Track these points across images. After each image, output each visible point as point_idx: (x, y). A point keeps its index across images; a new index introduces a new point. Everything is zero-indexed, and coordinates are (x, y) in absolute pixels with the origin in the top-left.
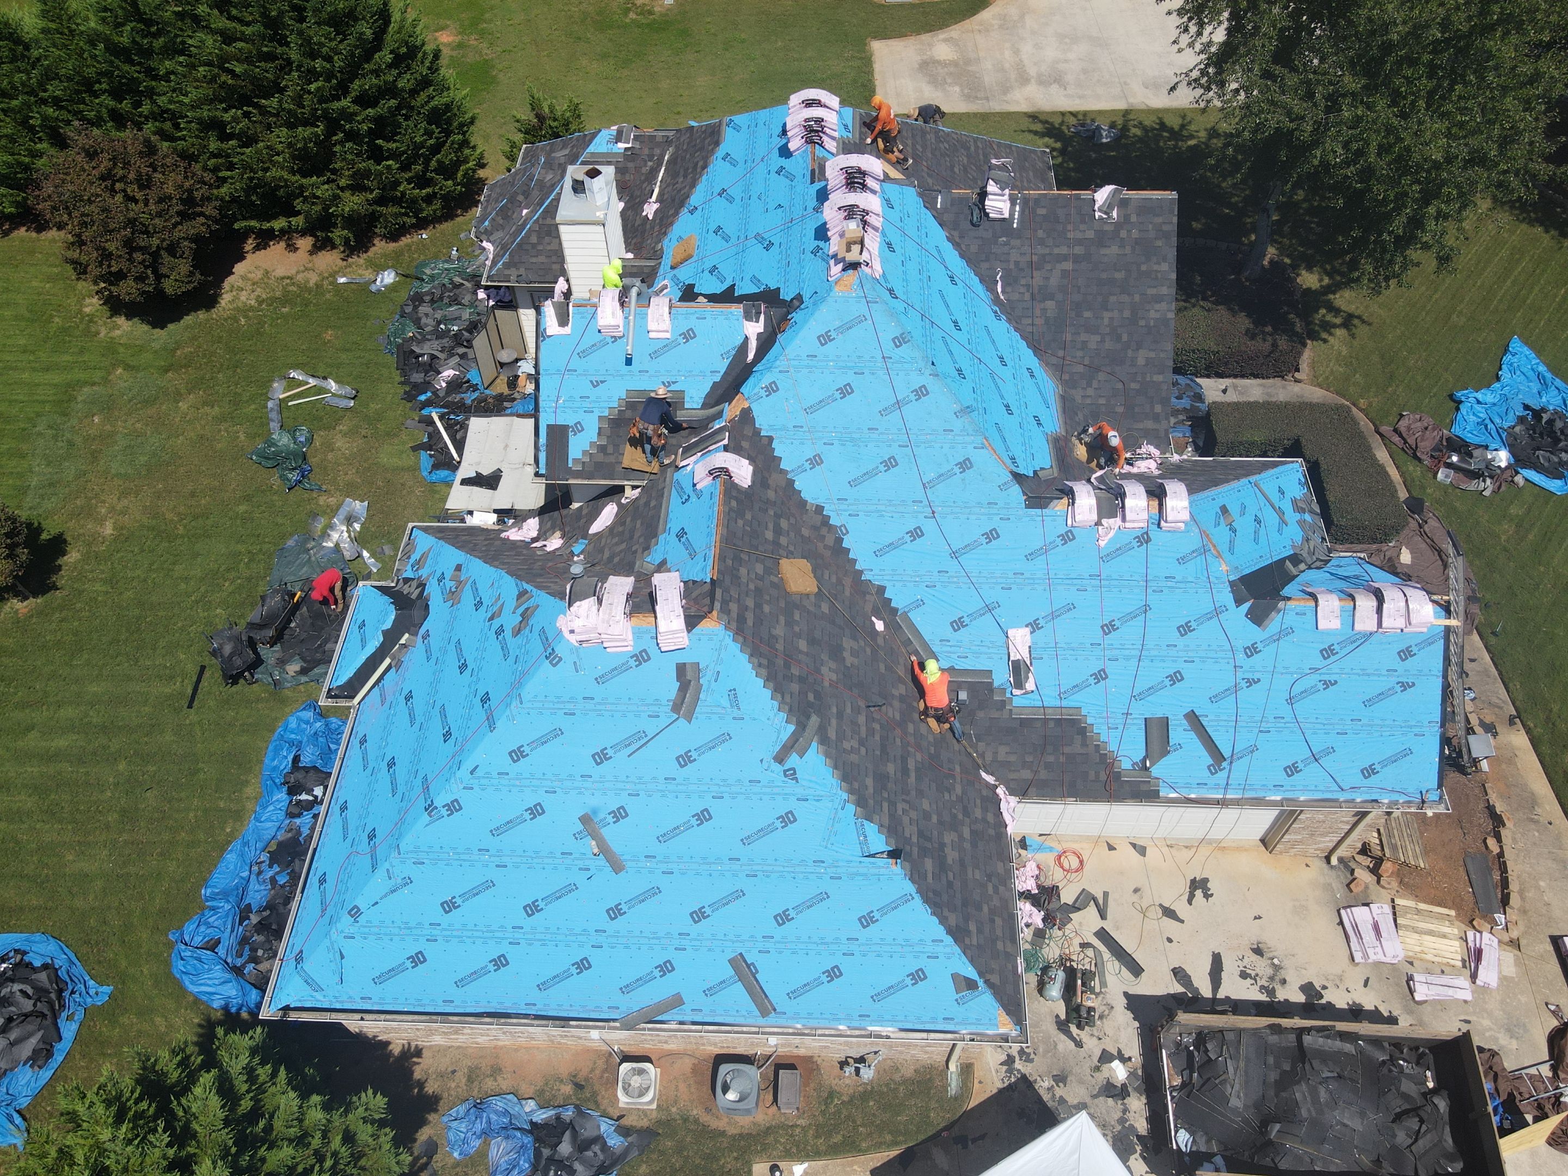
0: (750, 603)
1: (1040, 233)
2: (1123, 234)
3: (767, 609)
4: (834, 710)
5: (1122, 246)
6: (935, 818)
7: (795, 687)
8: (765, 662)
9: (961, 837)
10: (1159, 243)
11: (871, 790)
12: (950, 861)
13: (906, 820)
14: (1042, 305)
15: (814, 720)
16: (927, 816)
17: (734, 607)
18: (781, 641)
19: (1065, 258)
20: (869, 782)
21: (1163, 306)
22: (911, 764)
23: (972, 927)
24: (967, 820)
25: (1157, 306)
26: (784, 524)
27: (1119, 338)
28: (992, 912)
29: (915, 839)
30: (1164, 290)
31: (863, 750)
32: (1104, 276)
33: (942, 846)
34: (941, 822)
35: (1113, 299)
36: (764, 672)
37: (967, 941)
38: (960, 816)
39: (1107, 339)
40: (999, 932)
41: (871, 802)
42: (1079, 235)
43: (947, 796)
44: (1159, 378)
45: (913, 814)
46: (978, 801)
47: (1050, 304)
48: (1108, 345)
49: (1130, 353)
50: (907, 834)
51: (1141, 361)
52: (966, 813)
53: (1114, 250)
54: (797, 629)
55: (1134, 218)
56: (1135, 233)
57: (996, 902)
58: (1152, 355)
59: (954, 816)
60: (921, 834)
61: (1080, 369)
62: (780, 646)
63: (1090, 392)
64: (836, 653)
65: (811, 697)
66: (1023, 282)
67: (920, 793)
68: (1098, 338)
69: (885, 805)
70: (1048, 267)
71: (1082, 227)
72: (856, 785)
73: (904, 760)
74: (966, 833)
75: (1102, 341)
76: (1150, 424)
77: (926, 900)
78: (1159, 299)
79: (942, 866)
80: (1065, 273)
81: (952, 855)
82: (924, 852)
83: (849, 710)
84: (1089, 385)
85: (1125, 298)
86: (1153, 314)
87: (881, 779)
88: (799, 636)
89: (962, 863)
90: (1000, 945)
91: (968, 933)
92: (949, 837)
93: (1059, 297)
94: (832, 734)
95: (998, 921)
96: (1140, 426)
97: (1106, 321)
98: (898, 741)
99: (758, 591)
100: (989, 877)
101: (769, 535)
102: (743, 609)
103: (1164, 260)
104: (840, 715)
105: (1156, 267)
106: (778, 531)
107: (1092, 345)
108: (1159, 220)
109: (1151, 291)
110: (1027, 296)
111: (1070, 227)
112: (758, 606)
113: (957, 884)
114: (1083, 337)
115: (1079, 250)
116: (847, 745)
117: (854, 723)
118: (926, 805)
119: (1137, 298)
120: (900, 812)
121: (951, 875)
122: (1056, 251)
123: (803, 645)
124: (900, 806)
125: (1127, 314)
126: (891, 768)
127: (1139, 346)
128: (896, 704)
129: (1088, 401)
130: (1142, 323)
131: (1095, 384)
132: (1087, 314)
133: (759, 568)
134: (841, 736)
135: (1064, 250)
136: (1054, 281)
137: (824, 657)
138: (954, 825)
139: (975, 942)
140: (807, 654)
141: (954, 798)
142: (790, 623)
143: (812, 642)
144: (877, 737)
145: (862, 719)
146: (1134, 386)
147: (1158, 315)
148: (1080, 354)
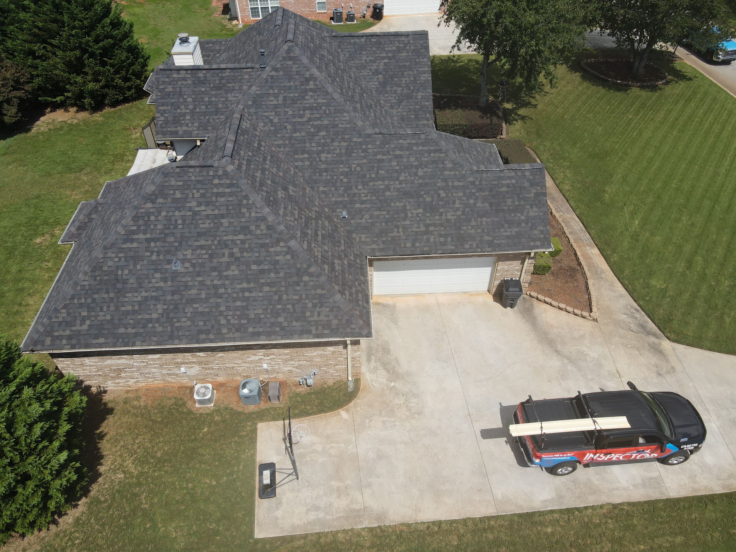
1: (374, 49)
2: (408, 48)
4: (283, 206)
5: (408, 52)
6: (330, 253)
7: (264, 194)
9: (343, 263)
10: (422, 51)
14: (377, 77)
19: (385, 58)
21: (426, 75)
22: (320, 233)
25: (424, 75)
26: (263, 144)
27: (409, 89)
28: (357, 291)
29: (320, 257)
30: (426, 69)
32: (402, 64)
33: (333, 263)
34: (333, 255)
35: (405, 73)
38: (343, 256)
39: (405, 89)
40: (360, 298)
42: (390, 49)
44: (427, 103)
47: (380, 76)
48: (405, 91)
49: (414, 94)
51: (419, 97)
53: (405, 54)
54: (266, 176)
56: (412, 47)
57: (359, 289)
58: (424, 94)
59: (340, 256)
60: (322, 256)
61: (395, 101)
62: (258, 179)
63: (399, 110)
64: (285, 189)
65: (272, 199)
66: (369, 68)
67: (323, 243)
68: (401, 89)
70: (378, 61)
71: (391, 46)
73: (316, 231)
75: (403, 90)
76: (425, 122)
78: (424, 72)
80: (385, 64)
81: (337, 267)
82: (324, 262)
83: (290, 208)
84: (399, 107)
85: (410, 72)
86: (422, 78)
88: (268, 179)
89: (343, 271)
91: (345, 294)
92: (336, 261)
93: (384, 73)
95: (360, 295)
96: (421, 123)
97: (404, 82)
98: (314, 224)
100: (356, 280)
101: (256, 145)
104: (285, 208)
105: (422, 60)
107: (399, 92)
110: (371, 73)
111: (386, 46)
113: (340, 277)
114: (395, 88)
115: (390, 55)
117: (293, 214)
118: (326, 248)
119: (415, 72)
122: (381, 55)
123: (269, 182)
124: (313, 245)
125: (412, 79)
126: (309, 232)
127: (418, 91)
128: (314, 213)
129: (399, 114)
130: (418, 82)
131: (401, 107)
132: (396, 79)
135: (384, 55)
136: (381, 67)
137: (280, 189)
138: (340, 258)
140: (271, 185)
142: (263, 173)
143: (273, 181)
144: (303, 220)
145: (296, 212)
146: (417, 107)
147: (424, 79)
148: (394, 95)
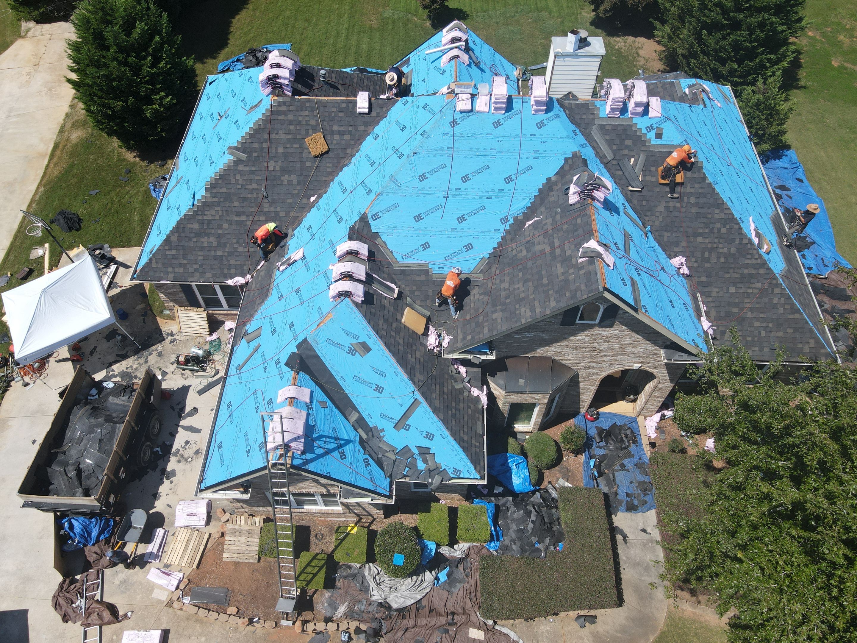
0: (291, 117)
2: (571, 272)
3: (292, 127)
4: (254, 169)
6: (220, 232)
8: (262, 127)
10: (568, 294)
11: (221, 191)
12: (202, 240)
13: (213, 212)
14: (524, 249)
15: (244, 156)
16: (220, 226)
17: (284, 108)
18: (277, 137)
20: (224, 190)
22: (243, 218)
23: (174, 252)
24: (226, 254)
27: (507, 298)
28: (185, 266)
30: (538, 310)
31: (239, 187)
32: (544, 273)
33: (208, 235)
34: (219, 235)
36: (256, 127)
37: (167, 248)
39: (507, 292)
41: (215, 191)
43: (235, 241)
44: (486, 330)
45: (217, 217)
46: (238, 263)
47: (524, 253)
48: (503, 294)
49: (498, 308)
50: (206, 213)
51: (494, 316)
52: (231, 253)
53: (560, 270)
54: (288, 146)
55: (582, 272)
56: (572, 277)
57: (191, 270)
64: (285, 171)
65: (255, 155)
66: (536, 233)
67: (230, 223)
69: (216, 200)
70: (546, 241)
72: (220, 182)
73: (244, 213)
74: (220, 253)
77: (179, 223)
78: (533, 309)
79: (199, 235)
83: (257, 178)
85: (531, 289)
86: (523, 310)
87: (228, 197)
88: (285, 148)
89: (202, 248)
90: (170, 270)
93: (530, 255)
94: (241, 167)
95: (181, 270)
99: (299, 123)
100: (201, 266)
102: (285, 113)
103: (557, 302)
104: (252, 172)
105: (552, 299)
106: (340, 133)
108: (583, 287)
109: (537, 303)
112: (291, 123)
113: (192, 244)
114: (507, 279)
115: (558, 251)
116: (238, 177)
117: (251, 182)
119: (531, 297)
120: (216, 209)
121: (195, 240)
123: (281, 150)
133: (313, 122)
134: (241, 172)
138: (221, 245)
139: (168, 252)
140: (277, 152)
141: (235, 246)
146: (481, 318)
148: (498, 281)
